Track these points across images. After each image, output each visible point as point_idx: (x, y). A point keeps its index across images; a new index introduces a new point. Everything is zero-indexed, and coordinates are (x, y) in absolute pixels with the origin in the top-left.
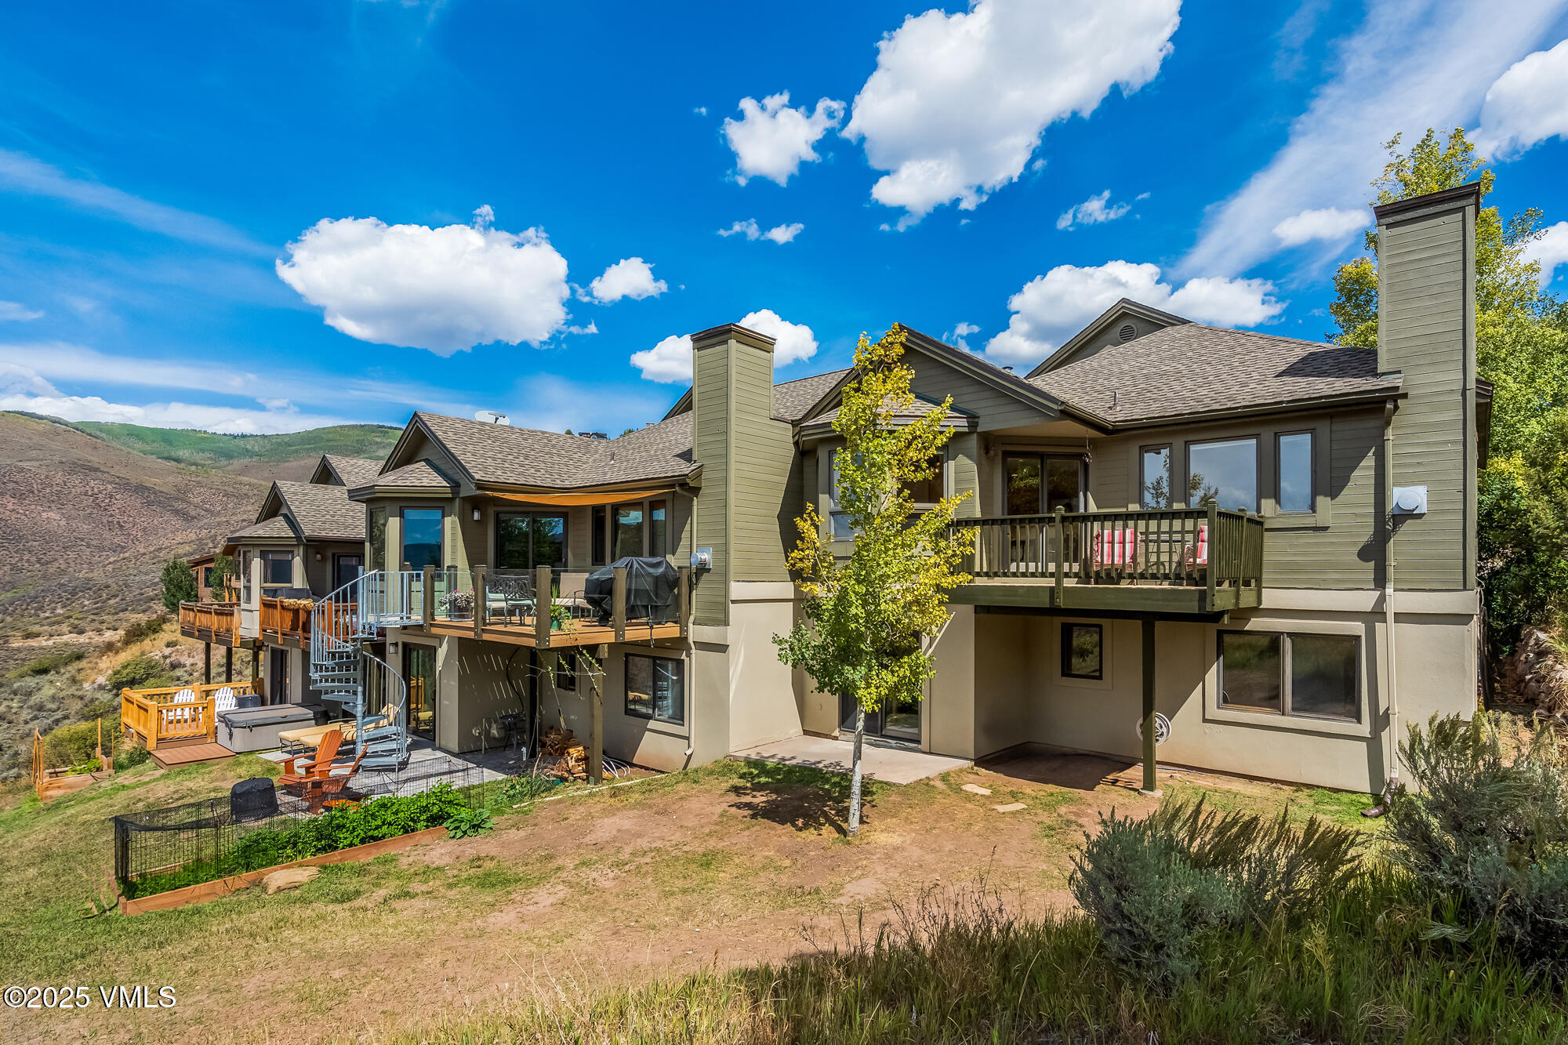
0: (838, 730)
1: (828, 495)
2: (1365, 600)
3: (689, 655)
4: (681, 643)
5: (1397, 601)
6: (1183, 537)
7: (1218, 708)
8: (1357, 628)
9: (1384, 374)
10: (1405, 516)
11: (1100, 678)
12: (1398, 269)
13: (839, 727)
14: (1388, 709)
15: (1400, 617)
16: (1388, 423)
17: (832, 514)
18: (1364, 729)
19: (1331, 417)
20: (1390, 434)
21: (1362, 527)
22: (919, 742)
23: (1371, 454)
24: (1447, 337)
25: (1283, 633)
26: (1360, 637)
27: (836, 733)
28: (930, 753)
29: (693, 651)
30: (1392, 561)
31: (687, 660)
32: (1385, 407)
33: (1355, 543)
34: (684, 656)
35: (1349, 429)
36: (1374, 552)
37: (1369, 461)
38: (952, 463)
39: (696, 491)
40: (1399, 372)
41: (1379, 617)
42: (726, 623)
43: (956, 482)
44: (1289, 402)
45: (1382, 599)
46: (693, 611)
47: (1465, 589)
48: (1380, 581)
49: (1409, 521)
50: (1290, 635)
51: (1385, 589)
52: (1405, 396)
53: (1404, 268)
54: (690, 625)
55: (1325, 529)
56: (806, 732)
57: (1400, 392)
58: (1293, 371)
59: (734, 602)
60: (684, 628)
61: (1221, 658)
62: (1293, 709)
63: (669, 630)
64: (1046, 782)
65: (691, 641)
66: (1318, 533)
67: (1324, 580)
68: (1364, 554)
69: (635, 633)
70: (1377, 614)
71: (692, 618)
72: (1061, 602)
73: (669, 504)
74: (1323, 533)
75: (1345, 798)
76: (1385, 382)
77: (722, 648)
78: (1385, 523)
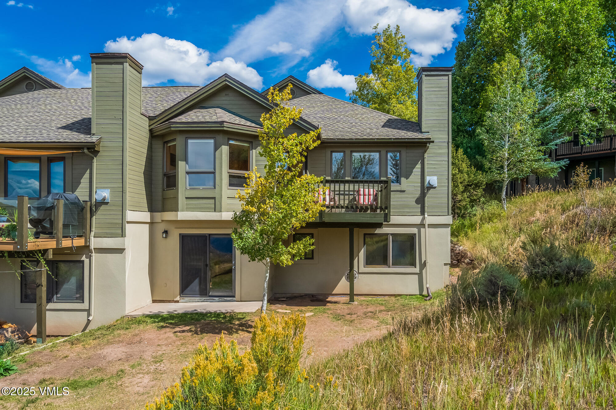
0: (179, 297)
1: (185, 162)
2: (417, 220)
3: (90, 257)
4: (86, 249)
5: (429, 220)
6: (354, 193)
7: (364, 267)
8: (415, 230)
9: (424, 132)
10: (431, 187)
11: (312, 258)
12: (428, 93)
13: (180, 295)
14: (425, 261)
15: (431, 226)
16: (426, 152)
17: (188, 173)
18: (417, 270)
19: (406, 147)
20: (426, 155)
21: (416, 191)
22: (234, 297)
23: (419, 163)
24: (443, 122)
25: (389, 234)
26: (416, 234)
27: (178, 298)
28: (241, 301)
29: (93, 254)
30: (426, 205)
31: (87, 261)
32: (426, 145)
33: (414, 197)
34: (84, 258)
35: (413, 152)
36: (421, 201)
37: (419, 166)
38: (254, 151)
40: (429, 132)
41: (422, 226)
42: (123, 235)
43: (256, 161)
44: (394, 139)
45: (424, 218)
46: (94, 229)
47: (448, 215)
48: (423, 213)
49: (431, 190)
50: (392, 234)
51: (424, 215)
52: (433, 142)
53: (431, 93)
54: (92, 238)
55: (404, 191)
56: (154, 301)
57: (431, 140)
59: (128, 222)
60: (87, 240)
61: (365, 246)
62: (393, 265)
63: (79, 242)
65: (92, 247)
66: (401, 193)
67: (404, 212)
68: (417, 202)
70: (422, 225)
71: (93, 234)
72: (326, 219)
73: (69, 162)
74: (403, 193)
75: (414, 297)
76: (425, 136)
77: (121, 251)
78: (424, 190)
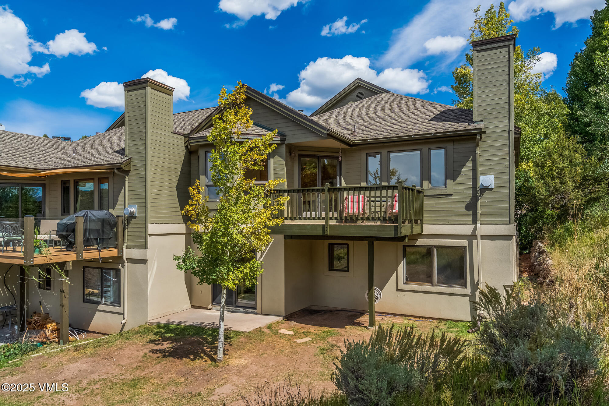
0: (211, 304)
1: (205, 176)
2: (467, 229)
3: (123, 266)
4: (119, 259)
5: (483, 229)
6: (387, 199)
7: (404, 283)
8: (464, 242)
9: (476, 122)
10: (485, 189)
11: (348, 271)
12: (482, 72)
13: (212, 303)
14: (478, 281)
15: (484, 237)
16: (478, 145)
17: (207, 186)
18: (468, 291)
19: (453, 141)
20: (478, 150)
21: (467, 194)
22: (255, 308)
23: (470, 160)
24: (502, 106)
25: (432, 246)
26: (466, 247)
27: (210, 306)
28: (262, 314)
29: (126, 264)
30: (479, 211)
31: (122, 269)
32: (476, 137)
33: (464, 202)
34: (120, 267)
35: (462, 147)
36: (472, 206)
37: (469, 163)
38: (272, 160)
39: (127, 172)
40: (482, 121)
41: (474, 237)
42: (146, 247)
43: (275, 170)
44: (435, 133)
45: (475, 229)
46: (126, 241)
47: (510, 223)
48: (475, 221)
49: (486, 192)
50: (436, 247)
51: (476, 224)
52: (485, 132)
53: (484, 72)
54: (124, 249)
55: (451, 195)
56: (193, 307)
57: (483, 130)
58: (437, 118)
59: (150, 235)
60: (120, 251)
61: (405, 259)
62: (437, 283)
63: (112, 252)
64: (321, 325)
65: (124, 258)
66: (447, 198)
67: (451, 220)
68: (468, 208)
69: (88, 255)
70: (473, 236)
71: (125, 245)
72: (328, 233)
73: (110, 179)
74: (450, 197)
75: (460, 324)
76: (476, 126)
77: (144, 262)
78: (476, 193)
